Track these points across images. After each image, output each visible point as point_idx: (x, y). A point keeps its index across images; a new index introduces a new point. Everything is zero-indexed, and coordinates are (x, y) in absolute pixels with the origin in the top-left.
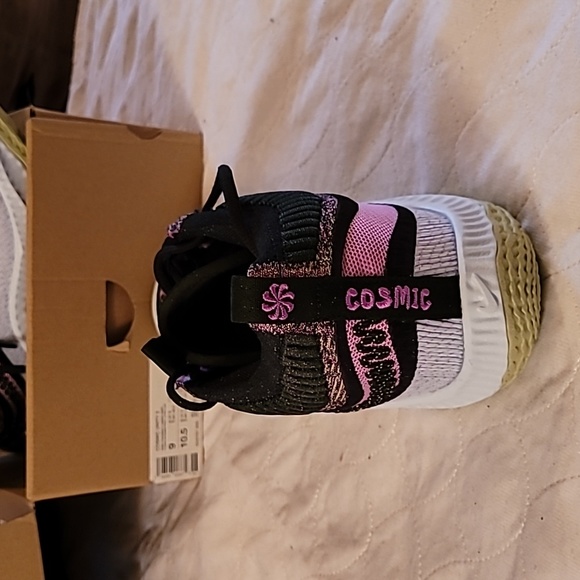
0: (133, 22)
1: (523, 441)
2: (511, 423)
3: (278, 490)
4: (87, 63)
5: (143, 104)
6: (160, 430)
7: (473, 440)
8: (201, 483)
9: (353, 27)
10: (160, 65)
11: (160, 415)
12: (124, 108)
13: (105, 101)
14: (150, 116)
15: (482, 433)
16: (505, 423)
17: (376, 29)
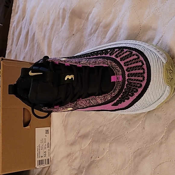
0: (28, 33)
1: (150, 152)
2: (145, 147)
3: (74, 169)
4: (12, 45)
5: (31, 56)
6: (38, 152)
7: (134, 152)
8: (50, 168)
9: (97, 37)
10: (36, 46)
11: (38, 147)
12: (24, 58)
13: (18, 55)
14: (33, 60)
15: (137, 150)
16: (143, 147)
17: (104, 38)
